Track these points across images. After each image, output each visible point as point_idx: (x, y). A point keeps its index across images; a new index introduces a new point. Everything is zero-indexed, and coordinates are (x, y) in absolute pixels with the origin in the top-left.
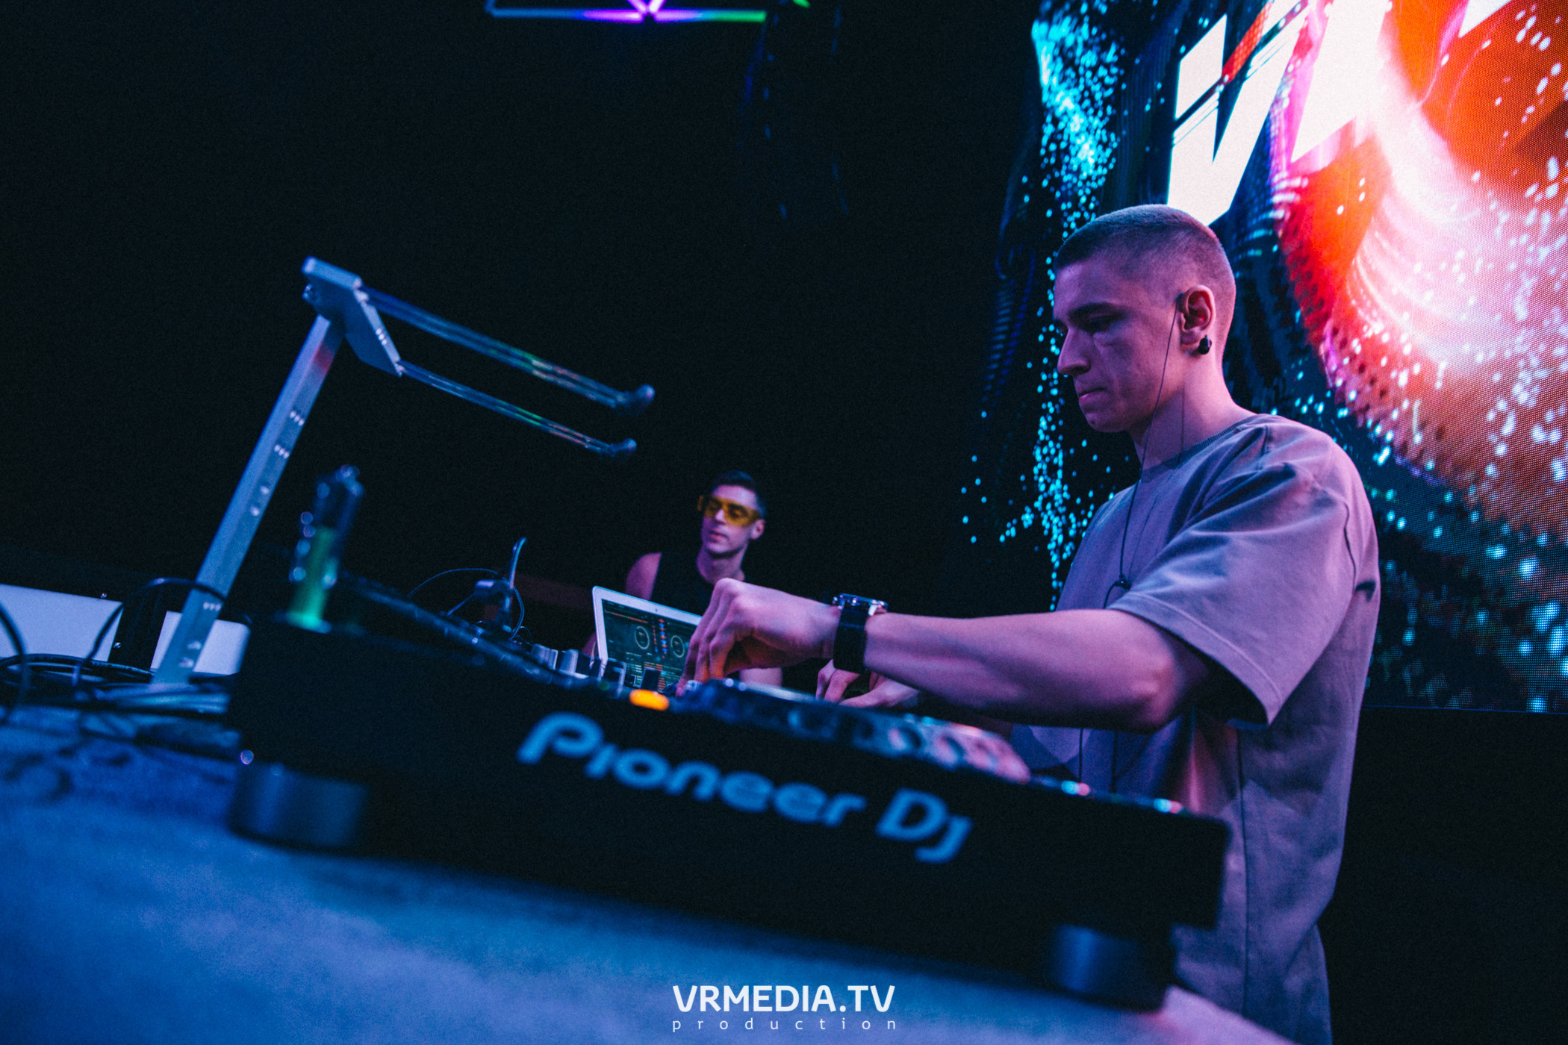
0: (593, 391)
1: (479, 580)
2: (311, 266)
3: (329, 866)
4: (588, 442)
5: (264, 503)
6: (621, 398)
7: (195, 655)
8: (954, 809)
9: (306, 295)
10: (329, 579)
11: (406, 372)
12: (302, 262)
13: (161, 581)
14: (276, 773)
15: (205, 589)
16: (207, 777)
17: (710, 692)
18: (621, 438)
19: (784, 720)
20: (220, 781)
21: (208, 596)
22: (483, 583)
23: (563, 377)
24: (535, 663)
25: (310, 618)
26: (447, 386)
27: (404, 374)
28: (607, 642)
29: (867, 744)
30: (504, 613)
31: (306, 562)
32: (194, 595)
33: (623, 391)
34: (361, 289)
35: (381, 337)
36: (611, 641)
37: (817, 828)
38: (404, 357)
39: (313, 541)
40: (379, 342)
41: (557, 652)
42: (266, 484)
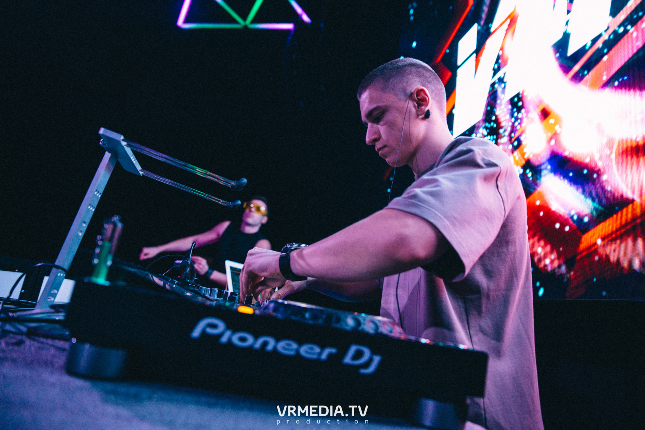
0: (222, 181)
1: (176, 260)
2: (102, 131)
3: (110, 386)
4: (221, 202)
5: (84, 230)
6: (233, 183)
7: (55, 296)
8: (374, 352)
9: (100, 143)
10: (109, 263)
11: (144, 174)
12: (99, 130)
13: (40, 264)
14: (87, 346)
15: (58, 267)
16: (58, 348)
17: (272, 305)
18: (235, 200)
19: (303, 316)
20: (63, 350)
21: (60, 270)
22: (178, 262)
23: (209, 175)
24: (200, 295)
25: (101, 280)
26: (161, 179)
27: (143, 175)
28: (233, 283)
29: (338, 326)
30: (186, 274)
31: (99, 256)
32: (54, 270)
33: (234, 181)
34: (123, 140)
35: (133, 160)
36: (234, 283)
37: (318, 361)
38: (143, 168)
39: (101, 247)
40: (132, 162)
41: (210, 289)
42: (85, 222)
